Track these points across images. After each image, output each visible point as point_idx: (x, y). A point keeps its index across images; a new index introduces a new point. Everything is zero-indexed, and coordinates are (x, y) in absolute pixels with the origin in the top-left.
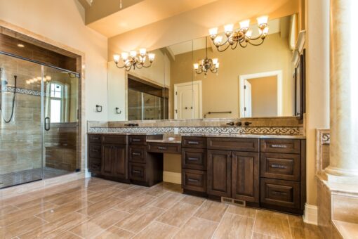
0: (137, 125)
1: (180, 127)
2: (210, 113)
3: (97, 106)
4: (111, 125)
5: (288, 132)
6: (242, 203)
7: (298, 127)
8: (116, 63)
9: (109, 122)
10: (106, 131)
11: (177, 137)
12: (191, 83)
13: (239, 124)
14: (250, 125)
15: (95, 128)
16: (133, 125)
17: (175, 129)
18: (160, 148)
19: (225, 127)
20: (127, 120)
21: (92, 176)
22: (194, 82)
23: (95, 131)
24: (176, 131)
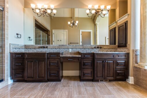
0: (47, 47)
1: (72, 49)
2: (71, 43)
3: (17, 34)
4: (26, 47)
5: (114, 51)
6: (107, 81)
7: (117, 49)
8: (33, 9)
9: (25, 45)
10: (23, 51)
11: (71, 53)
12: (63, 30)
13: (98, 47)
14: (102, 48)
15: (15, 48)
16: (44, 47)
17: (70, 49)
18: (69, 60)
19: (92, 49)
20: (35, 44)
21: (14, 82)
22: (65, 30)
23: (16, 51)
24: (70, 50)
